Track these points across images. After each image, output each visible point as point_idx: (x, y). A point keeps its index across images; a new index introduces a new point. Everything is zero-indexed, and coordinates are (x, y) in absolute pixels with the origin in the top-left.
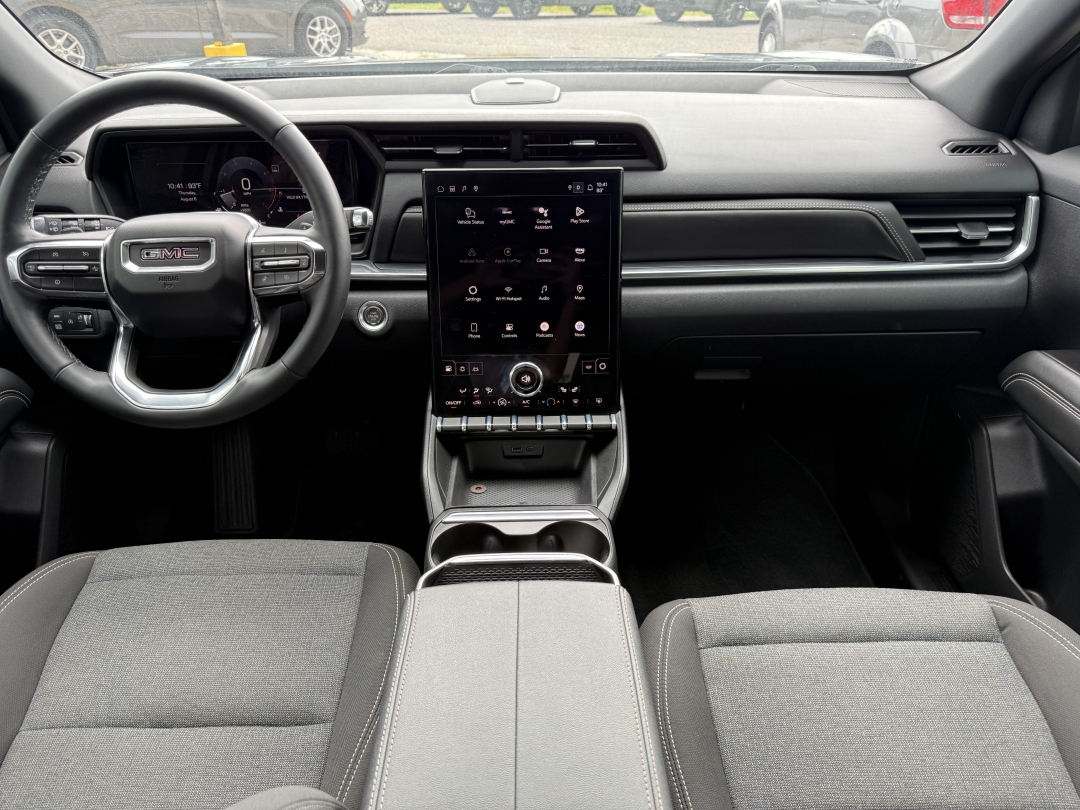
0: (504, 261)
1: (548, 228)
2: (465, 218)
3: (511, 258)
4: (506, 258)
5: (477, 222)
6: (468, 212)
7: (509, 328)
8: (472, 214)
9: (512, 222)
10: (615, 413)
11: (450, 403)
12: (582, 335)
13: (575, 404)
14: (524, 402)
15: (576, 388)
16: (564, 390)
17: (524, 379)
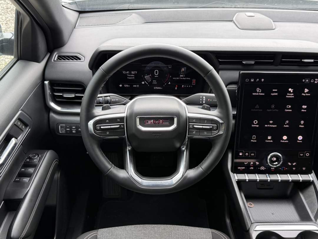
0: (271, 110)
1: (292, 97)
2: (256, 92)
3: (274, 109)
4: (272, 109)
5: (262, 94)
6: (258, 90)
7: (269, 138)
8: (260, 91)
9: (276, 94)
10: (310, 174)
11: (240, 168)
12: (300, 142)
13: (294, 170)
14: (272, 168)
15: (295, 163)
16: (290, 164)
17: (273, 159)
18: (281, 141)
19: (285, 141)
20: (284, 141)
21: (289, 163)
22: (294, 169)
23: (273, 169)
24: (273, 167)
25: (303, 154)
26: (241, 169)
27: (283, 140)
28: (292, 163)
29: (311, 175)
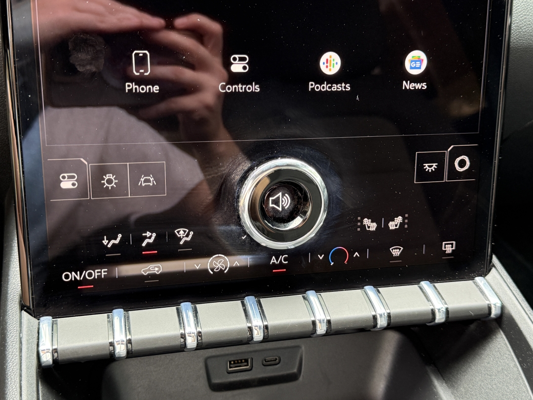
10: (484, 274)
11: (73, 276)
12: (418, 86)
13: (396, 258)
14: (273, 260)
15: (399, 220)
16: (371, 226)
17: (276, 202)
18: (312, 85)
19: (336, 88)
20: (325, 87)
21: (367, 222)
22: (396, 252)
23: (281, 266)
24: (278, 253)
25: (439, 159)
26: (85, 281)
27: (322, 78)
28: (382, 217)
29: (489, 277)
